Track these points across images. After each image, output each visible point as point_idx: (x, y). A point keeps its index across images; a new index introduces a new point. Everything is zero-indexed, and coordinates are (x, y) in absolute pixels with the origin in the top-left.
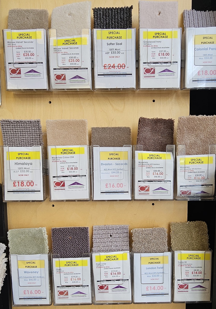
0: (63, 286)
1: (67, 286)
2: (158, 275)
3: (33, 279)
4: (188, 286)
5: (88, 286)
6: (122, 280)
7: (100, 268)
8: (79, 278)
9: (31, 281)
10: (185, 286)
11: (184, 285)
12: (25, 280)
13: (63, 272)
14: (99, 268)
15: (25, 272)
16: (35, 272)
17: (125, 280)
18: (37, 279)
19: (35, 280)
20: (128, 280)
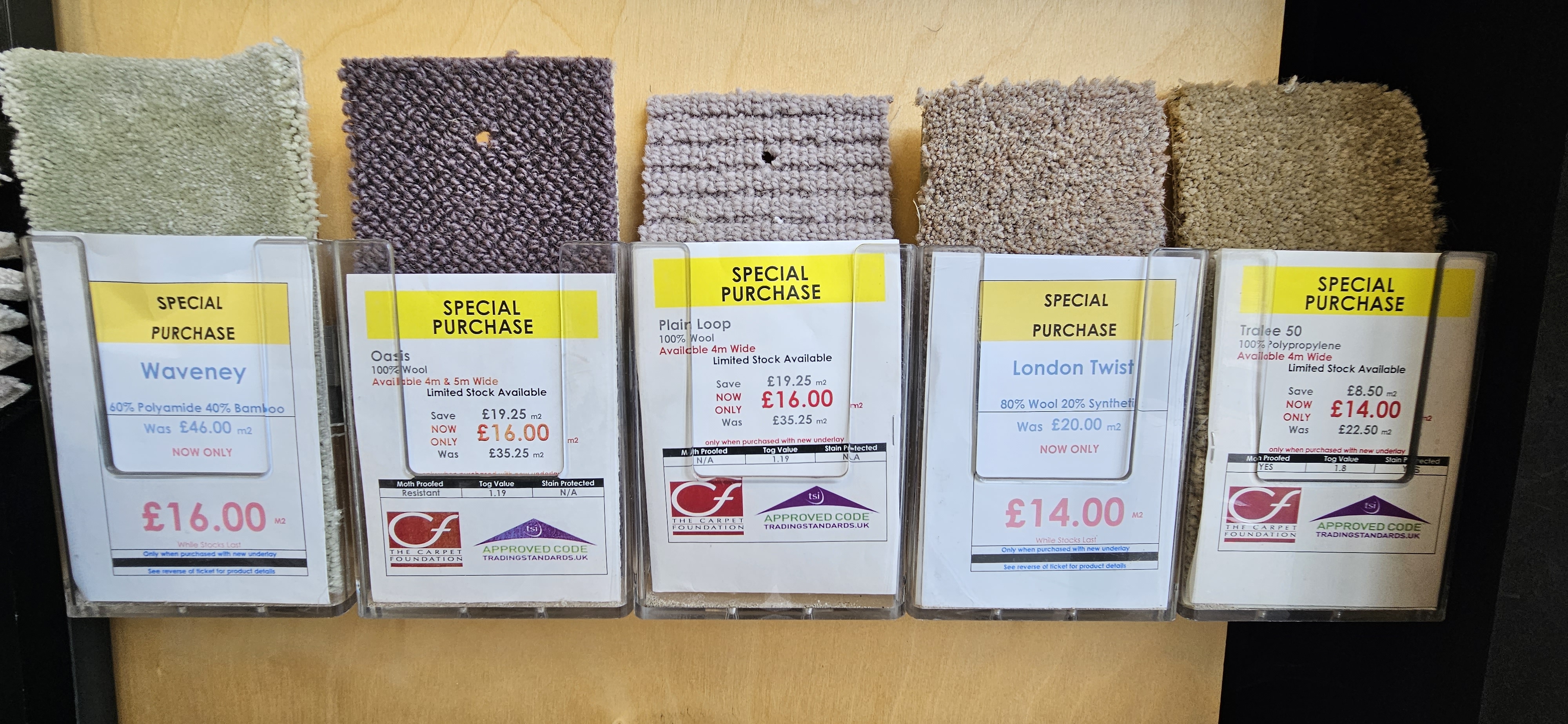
0: (421, 481)
1: (451, 482)
2: (1093, 416)
3: (209, 422)
4: (1295, 501)
5: (599, 483)
6: (843, 448)
7: (689, 351)
8: (536, 423)
9: (193, 440)
10: (1277, 499)
11: (1272, 494)
12: (150, 428)
13: (423, 377)
14: (677, 351)
15: (150, 371)
16: (225, 373)
17: (864, 447)
18: (237, 422)
19: (223, 428)
20: (882, 447)
